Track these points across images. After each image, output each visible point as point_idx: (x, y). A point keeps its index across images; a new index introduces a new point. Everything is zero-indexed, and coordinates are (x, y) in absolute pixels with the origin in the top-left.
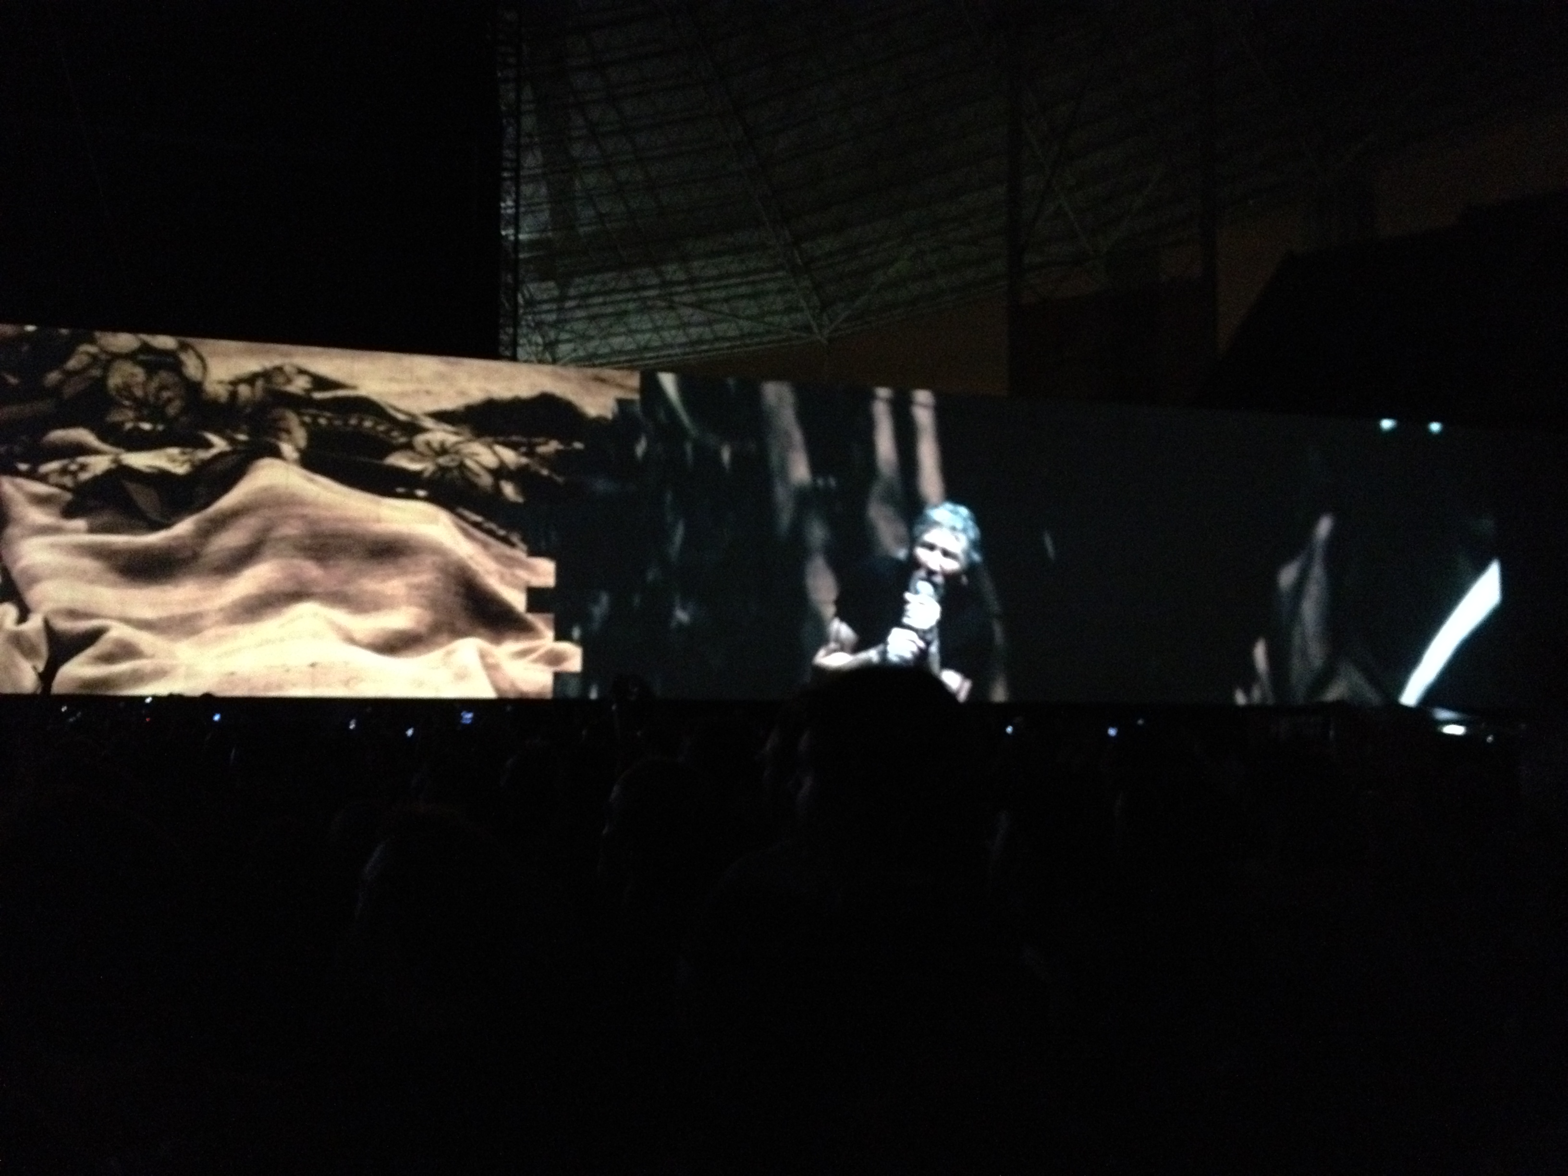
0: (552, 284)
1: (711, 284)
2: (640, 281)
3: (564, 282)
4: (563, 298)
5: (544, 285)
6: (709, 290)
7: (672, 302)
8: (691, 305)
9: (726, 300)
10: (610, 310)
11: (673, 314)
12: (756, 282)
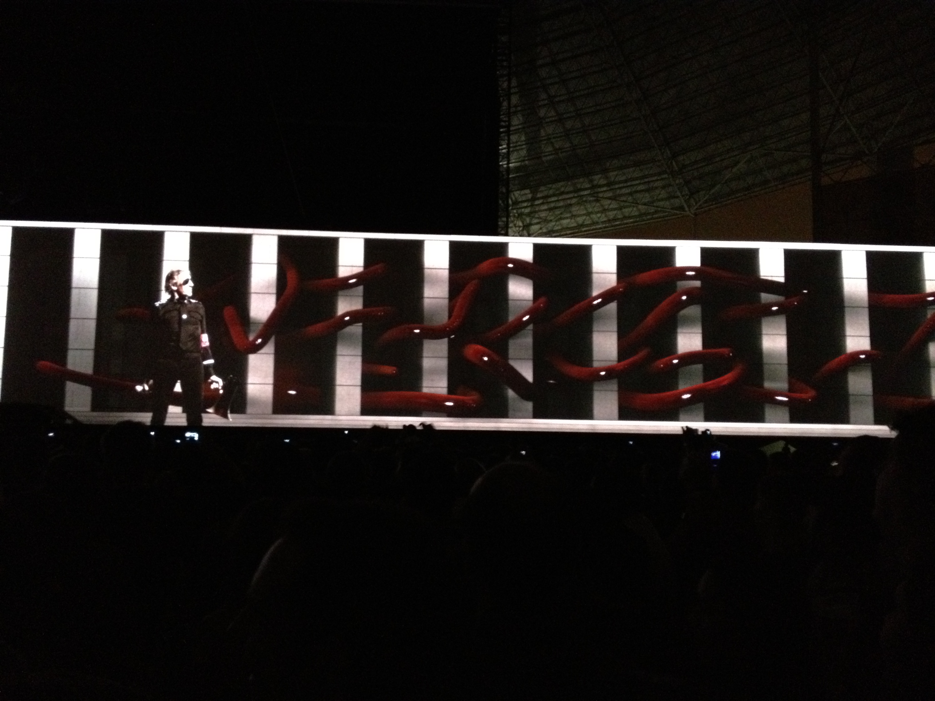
0: (527, 191)
1: (621, 185)
2: (579, 186)
3: (534, 190)
4: (534, 199)
5: (523, 192)
6: (620, 188)
7: (598, 197)
8: (610, 198)
9: (630, 194)
10: (561, 204)
11: (598, 204)
12: (649, 182)
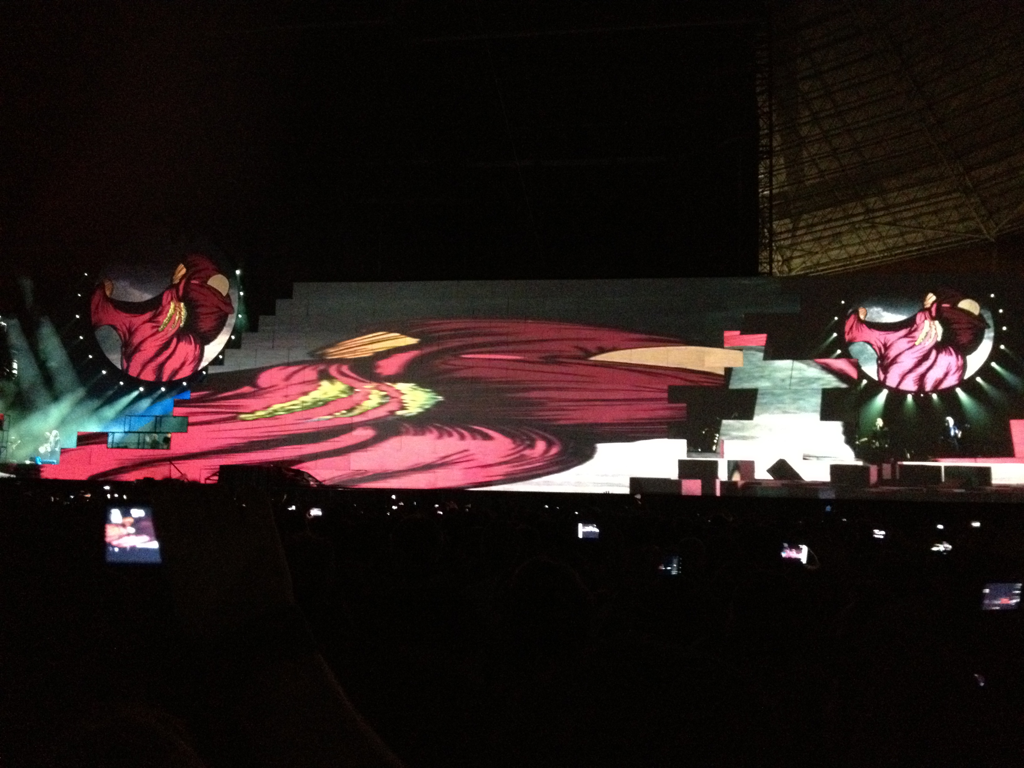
0: (787, 221)
1: (902, 208)
3: (796, 218)
4: (795, 229)
5: (782, 222)
6: (900, 212)
7: (873, 223)
8: (889, 224)
10: (829, 233)
11: (874, 231)
12: (937, 203)
